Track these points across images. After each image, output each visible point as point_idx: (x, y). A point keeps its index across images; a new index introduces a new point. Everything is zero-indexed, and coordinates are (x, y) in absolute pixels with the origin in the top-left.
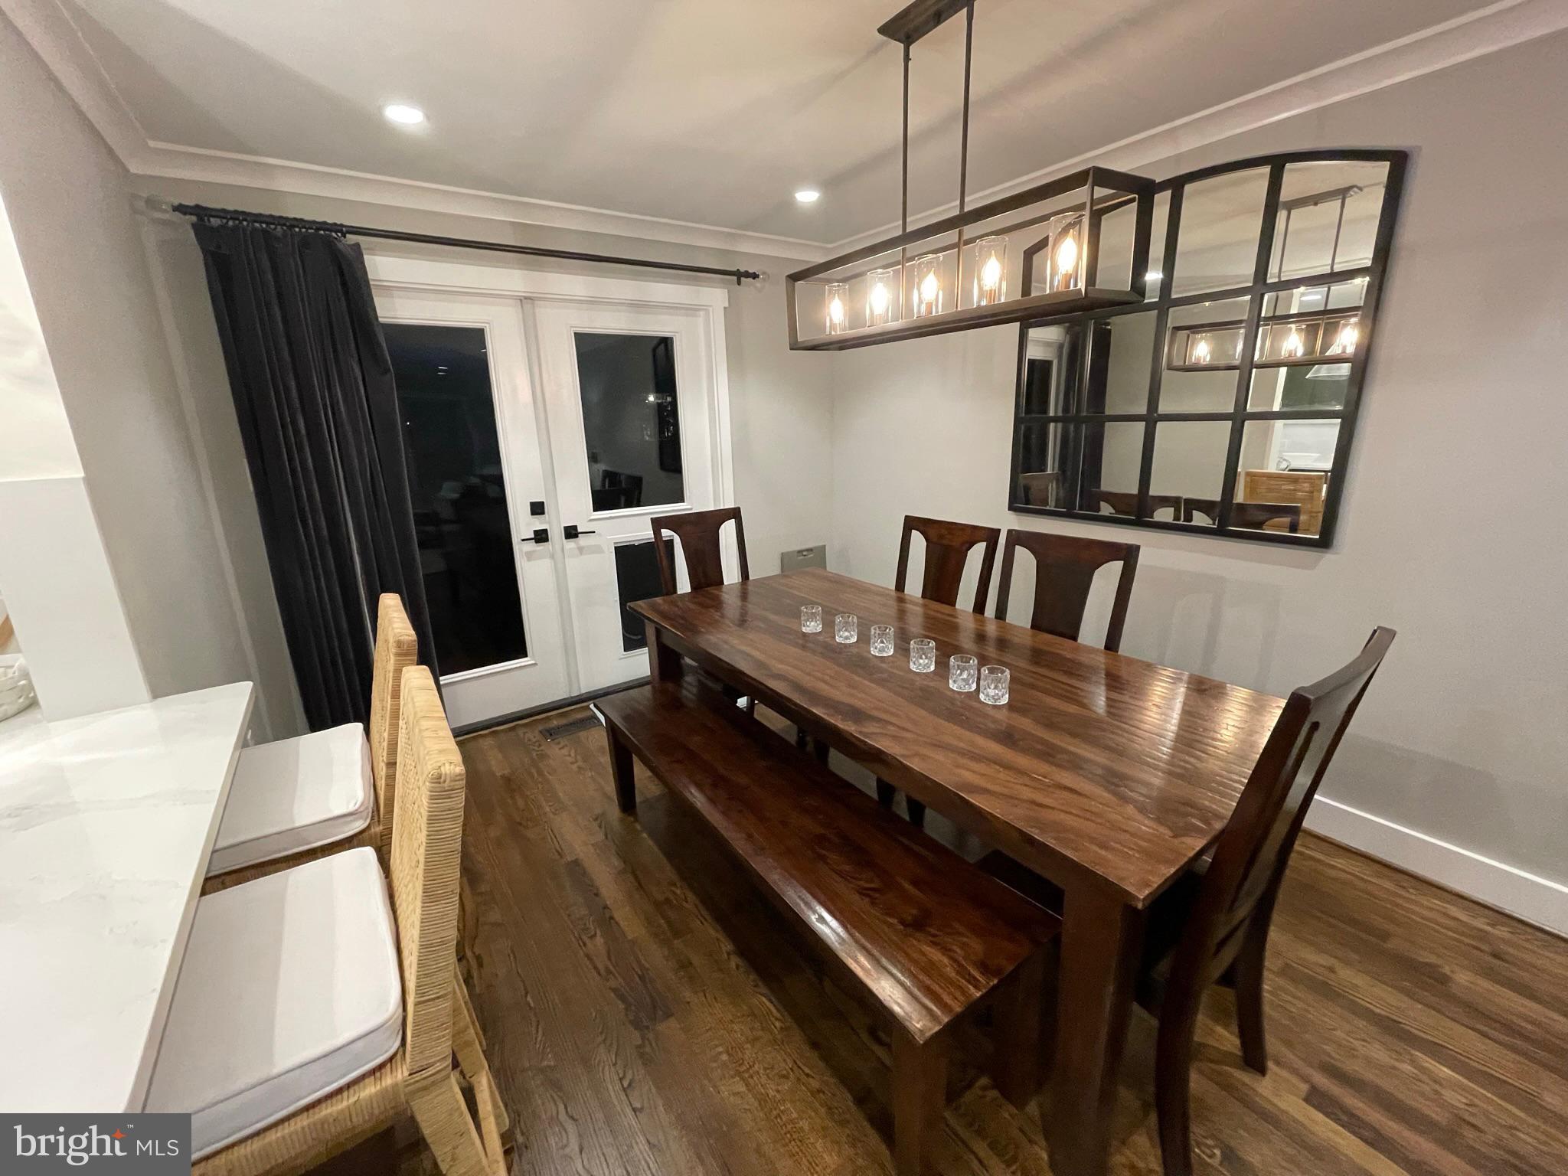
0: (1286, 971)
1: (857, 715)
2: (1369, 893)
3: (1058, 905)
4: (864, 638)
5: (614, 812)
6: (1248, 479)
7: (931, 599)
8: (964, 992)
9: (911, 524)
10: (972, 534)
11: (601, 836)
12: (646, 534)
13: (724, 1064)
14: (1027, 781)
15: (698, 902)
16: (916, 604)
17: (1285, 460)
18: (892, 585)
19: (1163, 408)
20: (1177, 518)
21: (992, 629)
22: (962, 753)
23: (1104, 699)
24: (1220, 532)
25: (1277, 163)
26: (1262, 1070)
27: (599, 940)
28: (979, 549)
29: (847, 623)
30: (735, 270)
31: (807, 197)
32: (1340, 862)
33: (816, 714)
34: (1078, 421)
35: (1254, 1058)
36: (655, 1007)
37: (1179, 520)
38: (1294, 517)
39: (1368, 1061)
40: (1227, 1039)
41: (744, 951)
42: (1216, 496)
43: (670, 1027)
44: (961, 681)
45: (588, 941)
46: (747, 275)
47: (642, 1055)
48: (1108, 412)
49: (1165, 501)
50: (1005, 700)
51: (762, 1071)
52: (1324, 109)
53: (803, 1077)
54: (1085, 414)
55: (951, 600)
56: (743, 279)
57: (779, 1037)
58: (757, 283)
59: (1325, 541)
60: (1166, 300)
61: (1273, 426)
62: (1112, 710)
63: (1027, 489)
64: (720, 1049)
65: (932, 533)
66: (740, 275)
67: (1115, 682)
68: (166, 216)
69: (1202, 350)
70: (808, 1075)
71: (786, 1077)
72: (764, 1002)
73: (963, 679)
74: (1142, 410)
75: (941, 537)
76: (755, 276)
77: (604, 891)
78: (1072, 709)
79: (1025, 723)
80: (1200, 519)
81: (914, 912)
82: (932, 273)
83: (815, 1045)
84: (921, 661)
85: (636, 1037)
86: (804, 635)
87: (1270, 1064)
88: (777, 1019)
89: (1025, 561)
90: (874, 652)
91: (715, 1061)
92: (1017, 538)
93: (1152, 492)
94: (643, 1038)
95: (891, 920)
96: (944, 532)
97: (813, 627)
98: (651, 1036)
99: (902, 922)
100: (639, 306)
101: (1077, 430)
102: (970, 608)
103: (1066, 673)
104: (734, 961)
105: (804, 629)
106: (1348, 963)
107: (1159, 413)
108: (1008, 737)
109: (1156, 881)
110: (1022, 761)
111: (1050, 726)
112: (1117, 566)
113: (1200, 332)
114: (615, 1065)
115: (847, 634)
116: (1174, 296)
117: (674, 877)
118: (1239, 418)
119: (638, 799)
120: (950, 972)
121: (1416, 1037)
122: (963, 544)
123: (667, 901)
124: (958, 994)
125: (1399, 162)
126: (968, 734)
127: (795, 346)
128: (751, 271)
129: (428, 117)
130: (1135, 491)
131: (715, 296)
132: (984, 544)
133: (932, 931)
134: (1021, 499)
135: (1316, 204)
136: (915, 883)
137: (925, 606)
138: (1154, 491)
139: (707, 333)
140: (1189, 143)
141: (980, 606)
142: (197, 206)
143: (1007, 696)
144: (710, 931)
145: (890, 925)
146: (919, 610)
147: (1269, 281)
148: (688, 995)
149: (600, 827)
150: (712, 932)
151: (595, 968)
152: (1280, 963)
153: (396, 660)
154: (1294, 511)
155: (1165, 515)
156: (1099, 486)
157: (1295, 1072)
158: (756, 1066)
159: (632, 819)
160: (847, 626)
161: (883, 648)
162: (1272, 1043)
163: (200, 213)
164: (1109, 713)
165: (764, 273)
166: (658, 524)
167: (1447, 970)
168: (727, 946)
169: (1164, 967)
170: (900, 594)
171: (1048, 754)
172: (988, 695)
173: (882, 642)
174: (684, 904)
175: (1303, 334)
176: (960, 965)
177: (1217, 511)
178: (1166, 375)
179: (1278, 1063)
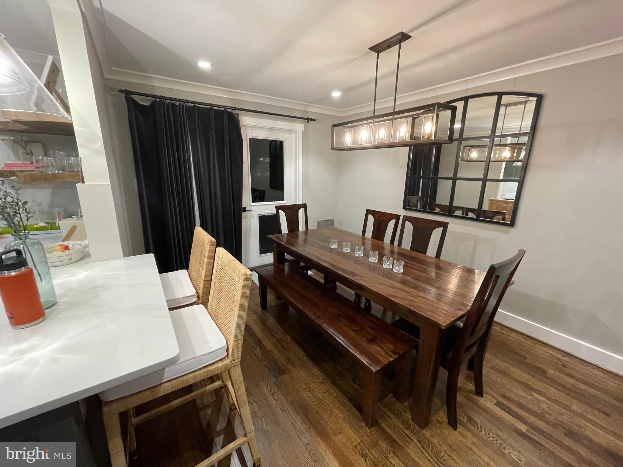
0: (492, 367)
1: (353, 274)
2: (521, 345)
3: (418, 336)
4: (353, 250)
5: (259, 309)
6: (490, 202)
7: (375, 239)
8: (387, 359)
9: (368, 212)
10: (391, 216)
11: (255, 317)
12: (274, 211)
13: (304, 388)
14: (409, 294)
15: (292, 339)
16: (370, 240)
17: (504, 195)
18: (361, 234)
19: (459, 176)
20: (463, 214)
21: (396, 249)
22: (389, 286)
23: (434, 273)
24: (477, 220)
25: (500, 95)
26: (482, 396)
27: (258, 350)
28: (393, 222)
29: (347, 245)
30: (307, 118)
31: (336, 94)
32: (514, 335)
33: (339, 274)
34: (429, 178)
35: (479, 392)
36: (280, 372)
37: (464, 215)
38: (504, 216)
39: (517, 395)
40: (471, 386)
41: (309, 355)
42: (476, 207)
43: (285, 377)
44: (386, 265)
45: (254, 350)
46: (311, 119)
47: (276, 385)
48: (439, 176)
49: (458, 208)
50: (402, 271)
51: (317, 391)
52: (515, 79)
53: (331, 393)
54: (431, 176)
55: (382, 239)
56: (310, 121)
57: (322, 381)
58: (315, 123)
59: (512, 224)
60: (461, 138)
61: (500, 184)
62: (438, 276)
63: (409, 201)
64: (302, 384)
65: (376, 216)
66: (308, 119)
67: (438, 267)
68: (116, 94)
69: (474, 154)
70: (332, 392)
71: (325, 393)
72: (316, 370)
73: (388, 264)
74: (451, 175)
75: (379, 217)
76: (314, 120)
77: (258, 335)
78: (424, 275)
79: (408, 278)
80: (471, 215)
81: (371, 337)
82: (383, 129)
83: (334, 384)
84: (373, 258)
85: (274, 380)
86: (331, 249)
87: (485, 394)
88: (321, 376)
89: (409, 227)
90: (357, 255)
91: (301, 387)
92: (406, 218)
93: (454, 205)
94: (277, 380)
95: (363, 339)
96: (380, 215)
97: (334, 246)
98: (279, 379)
99: (368, 340)
100: (272, 129)
101: (429, 182)
102: (389, 242)
103: (422, 264)
104: (305, 358)
105: (331, 247)
106: (513, 365)
107: (458, 177)
108: (404, 282)
109: (448, 322)
110: (407, 289)
111: (416, 279)
112: (440, 229)
113: (474, 148)
114: (268, 387)
115: (347, 249)
116: (464, 137)
117: (283, 331)
118: (485, 180)
119: (268, 305)
120: (383, 353)
121: (534, 388)
122: (387, 220)
123: (281, 339)
124: (386, 360)
125: (540, 98)
126: (390, 281)
127: (333, 149)
128: (313, 118)
129: (211, 65)
130: (448, 204)
131: (299, 127)
132: (395, 220)
133: (377, 342)
134: (407, 205)
135: (516, 106)
136: (371, 329)
137: (372, 241)
138: (455, 204)
139: (296, 141)
140: (470, 85)
141: (392, 242)
142: (126, 90)
143: (402, 270)
144: (297, 349)
145: (363, 340)
146: (370, 242)
147: (496, 134)
148: (290, 367)
149: (255, 314)
150: (298, 349)
151: (258, 358)
152: (490, 365)
153: (210, 247)
154: (504, 214)
155: (459, 213)
156: (435, 202)
157: (493, 397)
158: (315, 389)
159: (266, 312)
160: (347, 246)
161: (360, 254)
162: (485, 388)
163: (127, 93)
164: (436, 277)
165: (317, 119)
166: (278, 208)
167: (545, 369)
168: (302, 353)
169: (450, 354)
170: (363, 237)
171: (416, 287)
172: (396, 270)
173: (360, 252)
174: (287, 340)
175: (510, 151)
176: (386, 352)
177: (476, 212)
178: (460, 162)
179: (487, 393)
